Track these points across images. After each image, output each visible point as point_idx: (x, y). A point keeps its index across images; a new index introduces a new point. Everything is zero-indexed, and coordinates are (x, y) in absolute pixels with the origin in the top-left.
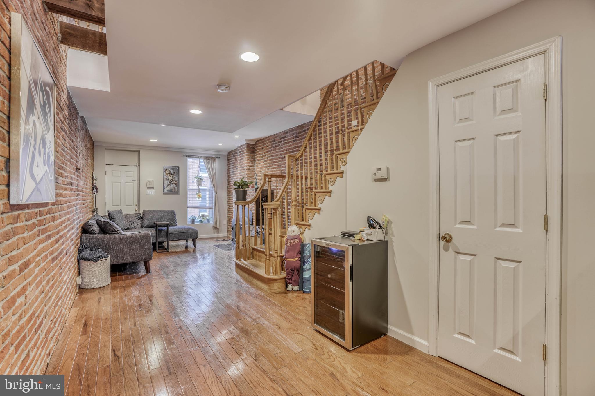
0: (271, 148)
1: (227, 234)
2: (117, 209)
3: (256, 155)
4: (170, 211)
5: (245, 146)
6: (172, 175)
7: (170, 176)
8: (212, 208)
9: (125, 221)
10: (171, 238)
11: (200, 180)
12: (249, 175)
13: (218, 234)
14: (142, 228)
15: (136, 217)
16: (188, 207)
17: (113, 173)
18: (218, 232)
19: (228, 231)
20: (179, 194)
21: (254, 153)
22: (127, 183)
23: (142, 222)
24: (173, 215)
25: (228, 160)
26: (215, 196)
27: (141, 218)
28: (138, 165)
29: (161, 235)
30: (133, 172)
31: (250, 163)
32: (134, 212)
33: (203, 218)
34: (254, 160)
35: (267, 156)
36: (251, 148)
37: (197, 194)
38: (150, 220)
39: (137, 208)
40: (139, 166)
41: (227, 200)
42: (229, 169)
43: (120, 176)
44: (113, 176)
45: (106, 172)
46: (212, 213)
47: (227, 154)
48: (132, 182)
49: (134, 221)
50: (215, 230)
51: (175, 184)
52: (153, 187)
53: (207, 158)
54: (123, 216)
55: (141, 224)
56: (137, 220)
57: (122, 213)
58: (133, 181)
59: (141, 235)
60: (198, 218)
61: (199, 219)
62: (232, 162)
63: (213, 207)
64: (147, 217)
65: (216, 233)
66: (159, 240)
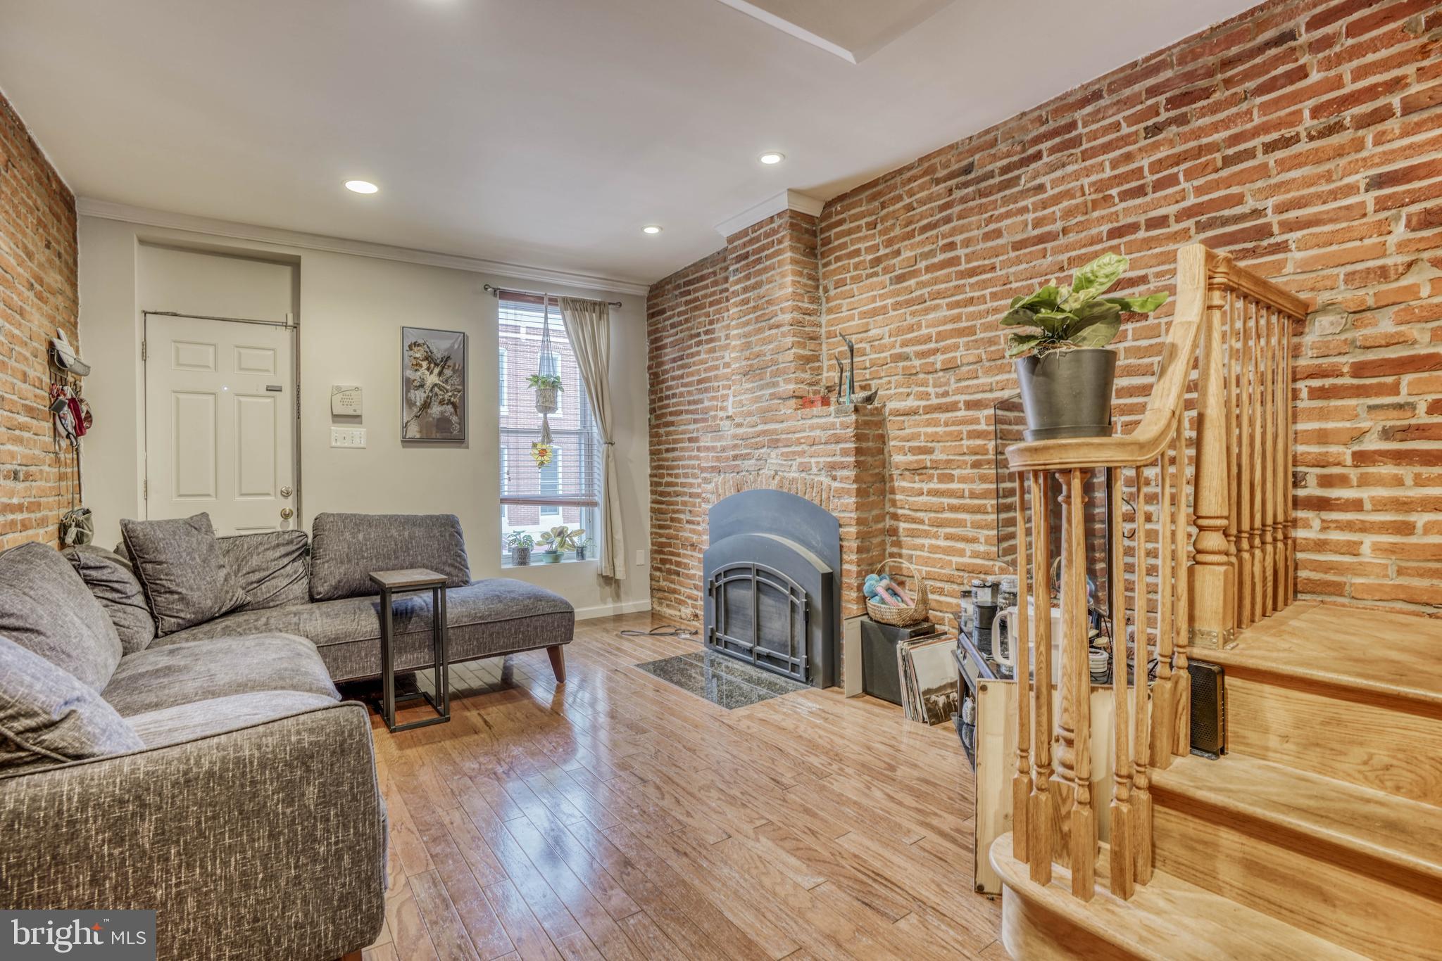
0: (947, 206)
1: (648, 601)
2: (185, 510)
3: (825, 265)
4: (437, 518)
5: (786, 219)
6: (436, 365)
7: (428, 369)
8: (595, 504)
9: (223, 573)
10: (453, 650)
11: (547, 388)
12: (801, 352)
13: (619, 605)
14: (312, 600)
15: (283, 550)
16: (504, 501)
17: (177, 350)
18: (617, 597)
19: (652, 589)
20: (467, 447)
21: (815, 256)
22: (243, 399)
23: (311, 574)
24: (451, 535)
25: (651, 316)
26: (608, 457)
27: (306, 552)
28: (290, 322)
29: (409, 639)
30: (271, 353)
31: (802, 295)
32: (276, 524)
33: (562, 544)
34: (817, 288)
35: (906, 254)
36: (807, 231)
37: (534, 445)
38: (349, 561)
39: (289, 504)
40: (296, 326)
41: (649, 471)
42: (656, 348)
43: (211, 364)
44: (179, 364)
45: (144, 344)
46: (591, 521)
47: (644, 292)
48: (264, 392)
49: (274, 566)
50: (608, 590)
51: (450, 402)
52: (359, 416)
53: (577, 306)
54: (211, 547)
55: (305, 581)
56: (286, 561)
57: (209, 529)
58: (269, 389)
59: (285, 736)
60: (539, 544)
61: (546, 547)
62: (676, 319)
63: (599, 498)
64: (335, 546)
65: (610, 599)
66: (399, 664)
